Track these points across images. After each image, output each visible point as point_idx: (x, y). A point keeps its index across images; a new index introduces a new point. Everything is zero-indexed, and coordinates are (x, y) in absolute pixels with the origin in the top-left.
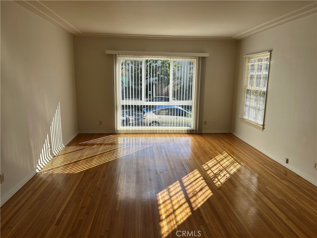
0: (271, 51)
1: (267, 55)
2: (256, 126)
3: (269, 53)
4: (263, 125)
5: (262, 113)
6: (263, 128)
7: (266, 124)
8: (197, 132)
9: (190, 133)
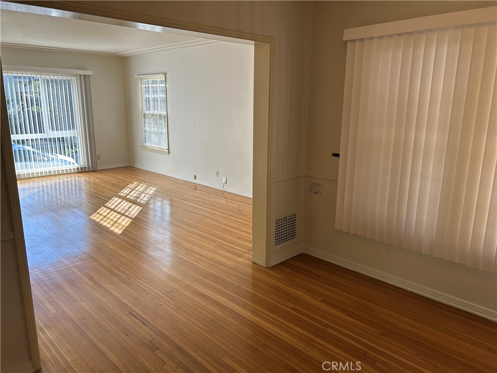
0: (165, 74)
1: (162, 78)
2: (161, 152)
3: (164, 76)
4: (168, 149)
5: (165, 137)
6: (169, 152)
7: (170, 147)
8: (91, 169)
9: (82, 171)
